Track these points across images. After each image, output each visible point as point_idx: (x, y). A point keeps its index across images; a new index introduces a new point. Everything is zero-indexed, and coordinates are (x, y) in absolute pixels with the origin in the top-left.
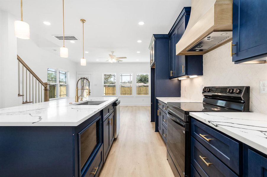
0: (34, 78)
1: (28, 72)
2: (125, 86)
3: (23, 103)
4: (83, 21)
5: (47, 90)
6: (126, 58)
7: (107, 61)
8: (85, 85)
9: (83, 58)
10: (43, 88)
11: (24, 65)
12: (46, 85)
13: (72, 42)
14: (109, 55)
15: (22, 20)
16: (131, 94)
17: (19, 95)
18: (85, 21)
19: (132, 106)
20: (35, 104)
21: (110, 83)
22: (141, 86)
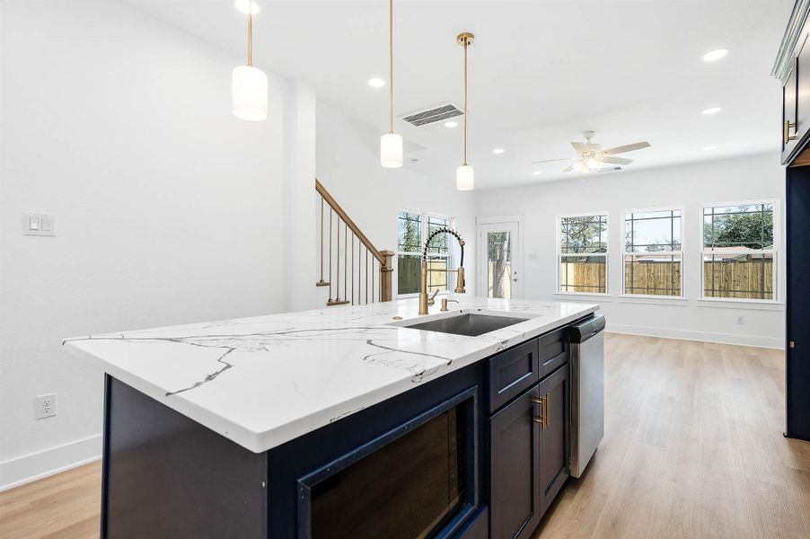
0: (357, 240)
1: (343, 224)
2: (656, 260)
3: (330, 303)
4: (465, 39)
5: (387, 271)
6: (645, 145)
7: (567, 170)
8: (505, 257)
9: (466, 164)
10: (377, 264)
11: (335, 207)
12: (384, 256)
13: (451, 124)
14: (573, 143)
15: (250, 64)
16: (674, 290)
17: (321, 284)
18: (471, 36)
19: (680, 342)
20: (356, 308)
21: (594, 249)
22: (733, 261)
